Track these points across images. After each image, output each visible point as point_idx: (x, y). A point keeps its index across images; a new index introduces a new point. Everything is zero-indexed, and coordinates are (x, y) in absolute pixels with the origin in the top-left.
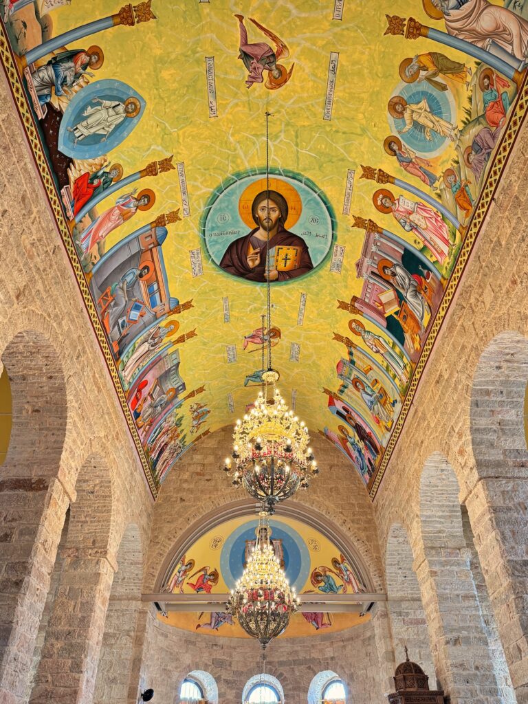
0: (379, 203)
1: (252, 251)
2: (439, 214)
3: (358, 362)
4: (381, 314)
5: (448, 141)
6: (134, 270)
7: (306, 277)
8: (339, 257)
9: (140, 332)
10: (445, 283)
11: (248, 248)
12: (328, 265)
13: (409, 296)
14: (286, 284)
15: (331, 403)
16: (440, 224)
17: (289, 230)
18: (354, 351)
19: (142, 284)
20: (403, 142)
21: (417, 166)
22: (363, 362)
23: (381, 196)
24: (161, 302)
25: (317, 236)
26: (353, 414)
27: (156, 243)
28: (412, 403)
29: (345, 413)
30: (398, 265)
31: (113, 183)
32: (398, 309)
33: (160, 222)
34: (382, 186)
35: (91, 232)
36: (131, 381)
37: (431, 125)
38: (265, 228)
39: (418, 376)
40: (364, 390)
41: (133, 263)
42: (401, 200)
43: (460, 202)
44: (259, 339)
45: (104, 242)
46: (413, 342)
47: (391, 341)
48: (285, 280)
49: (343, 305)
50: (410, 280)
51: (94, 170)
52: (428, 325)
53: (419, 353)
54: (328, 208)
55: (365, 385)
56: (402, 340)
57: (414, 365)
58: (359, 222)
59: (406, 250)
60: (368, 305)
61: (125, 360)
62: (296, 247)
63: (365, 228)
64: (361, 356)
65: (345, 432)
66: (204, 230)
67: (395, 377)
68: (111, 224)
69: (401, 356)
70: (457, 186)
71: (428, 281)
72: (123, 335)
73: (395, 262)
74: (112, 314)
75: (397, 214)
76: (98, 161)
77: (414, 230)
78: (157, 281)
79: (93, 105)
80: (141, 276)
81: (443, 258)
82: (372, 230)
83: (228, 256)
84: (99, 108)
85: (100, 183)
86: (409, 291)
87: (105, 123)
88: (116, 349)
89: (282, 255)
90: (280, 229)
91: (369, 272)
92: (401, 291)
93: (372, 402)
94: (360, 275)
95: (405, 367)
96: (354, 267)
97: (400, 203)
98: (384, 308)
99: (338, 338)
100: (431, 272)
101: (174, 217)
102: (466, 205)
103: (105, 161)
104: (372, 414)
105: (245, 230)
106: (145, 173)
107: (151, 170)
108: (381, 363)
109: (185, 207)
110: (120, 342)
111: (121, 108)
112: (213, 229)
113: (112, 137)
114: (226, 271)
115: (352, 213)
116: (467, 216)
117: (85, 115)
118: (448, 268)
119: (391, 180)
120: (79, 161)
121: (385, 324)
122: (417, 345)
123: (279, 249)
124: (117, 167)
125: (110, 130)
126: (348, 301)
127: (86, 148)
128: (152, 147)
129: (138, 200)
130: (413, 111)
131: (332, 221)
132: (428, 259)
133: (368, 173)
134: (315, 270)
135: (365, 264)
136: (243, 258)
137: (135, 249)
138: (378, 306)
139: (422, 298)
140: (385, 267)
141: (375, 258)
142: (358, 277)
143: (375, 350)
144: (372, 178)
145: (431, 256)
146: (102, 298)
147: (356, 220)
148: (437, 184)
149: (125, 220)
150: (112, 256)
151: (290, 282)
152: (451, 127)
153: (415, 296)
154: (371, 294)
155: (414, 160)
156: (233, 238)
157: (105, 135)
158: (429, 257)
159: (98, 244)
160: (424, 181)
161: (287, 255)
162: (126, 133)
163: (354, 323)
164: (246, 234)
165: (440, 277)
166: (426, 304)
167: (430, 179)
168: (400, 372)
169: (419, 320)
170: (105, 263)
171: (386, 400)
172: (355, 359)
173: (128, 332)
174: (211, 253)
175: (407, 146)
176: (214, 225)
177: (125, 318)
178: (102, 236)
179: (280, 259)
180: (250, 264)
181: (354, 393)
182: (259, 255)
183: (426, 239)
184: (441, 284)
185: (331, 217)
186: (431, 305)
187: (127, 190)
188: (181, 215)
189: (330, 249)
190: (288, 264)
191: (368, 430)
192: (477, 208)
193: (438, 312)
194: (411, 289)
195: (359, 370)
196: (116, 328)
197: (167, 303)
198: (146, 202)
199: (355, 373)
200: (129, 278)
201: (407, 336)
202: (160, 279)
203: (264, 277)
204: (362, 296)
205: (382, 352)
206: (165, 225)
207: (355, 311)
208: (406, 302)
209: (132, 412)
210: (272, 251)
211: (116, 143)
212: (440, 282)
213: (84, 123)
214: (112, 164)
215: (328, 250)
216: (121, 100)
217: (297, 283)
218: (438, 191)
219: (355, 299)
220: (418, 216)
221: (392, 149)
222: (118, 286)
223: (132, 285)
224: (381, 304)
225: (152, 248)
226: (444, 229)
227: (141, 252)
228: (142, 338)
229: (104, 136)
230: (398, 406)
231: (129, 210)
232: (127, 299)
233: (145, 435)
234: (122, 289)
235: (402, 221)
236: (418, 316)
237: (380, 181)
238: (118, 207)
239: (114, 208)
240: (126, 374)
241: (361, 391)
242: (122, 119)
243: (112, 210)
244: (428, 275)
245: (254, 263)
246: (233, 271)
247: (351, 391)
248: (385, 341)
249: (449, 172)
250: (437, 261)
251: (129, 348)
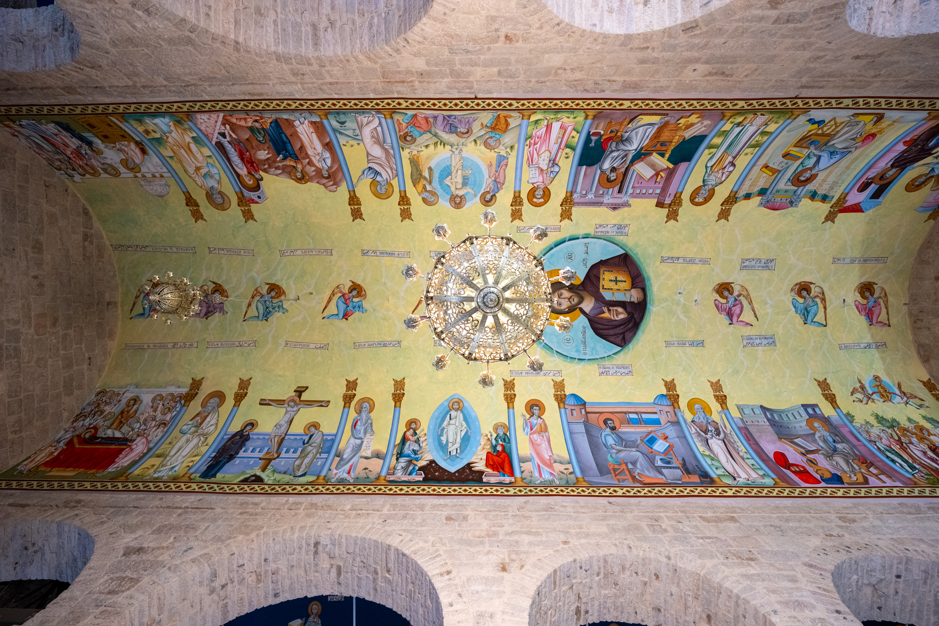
0: (542, 200)
1: (606, 315)
2: (528, 142)
3: (761, 184)
4: (671, 173)
5: (464, 154)
6: (603, 434)
7: (639, 259)
8: (608, 229)
9: (689, 444)
10: (591, 113)
11: (603, 318)
12: (620, 239)
13: (633, 147)
14: (649, 280)
15: (856, 208)
16: (537, 140)
17: (582, 280)
18: (742, 193)
19: (624, 430)
20: (482, 192)
21: (497, 174)
22: (758, 177)
23: (535, 200)
24: (656, 413)
25: (587, 253)
26: (871, 174)
27: (582, 407)
28: (796, 98)
29: (873, 188)
30: (601, 168)
31: (508, 434)
32: (655, 154)
33: (561, 399)
34: (525, 201)
35: (539, 466)
36: (761, 473)
37: (460, 172)
38: (580, 302)
39: (741, 104)
40: (810, 169)
41: (595, 433)
42: (533, 181)
43: (504, 126)
44: (733, 309)
45: (558, 456)
46: (692, 125)
47: (707, 151)
48: (643, 280)
49: (673, 215)
50: (612, 151)
51: (489, 447)
52: (656, 114)
53: (703, 113)
54: (557, 245)
55: (799, 170)
56: (698, 140)
57: (728, 114)
58: (566, 215)
59: (580, 164)
60: (664, 190)
61: (720, 472)
62: (601, 272)
63: (570, 208)
64: (747, 183)
65: (922, 180)
66: (579, 359)
67: (763, 133)
68: (543, 445)
69: (726, 134)
70: (493, 135)
71: (602, 132)
72: (680, 466)
73: (599, 172)
74: (643, 471)
75: (547, 182)
76: (483, 441)
77: (556, 162)
78: (625, 413)
79: (441, 435)
80: (613, 429)
81: (567, 125)
82: (571, 201)
83: (612, 339)
84: (445, 430)
85: (502, 445)
86: (626, 148)
87: (458, 428)
88: (695, 479)
89: (612, 285)
90: (581, 288)
91: (620, 195)
92: (630, 157)
93: (832, 153)
94: (627, 204)
95: (739, 124)
96: (617, 212)
97: (535, 181)
98: (662, 171)
99: (724, 214)
100: (589, 132)
101: (559, 386)
102: (502, 120)
103: (487, 436)
104: (856, 148)
105: (583, 321)
106: (511, 405)
107: (510, 399)
108: (750, 157)
109: (551, 374)
110: (687, 471)
111: (453, 413)
112: (578, 351)
113: (471, 425)
114: (630, 341)
115: (557, 223)
116: (510, 117)
117: (445, 442)
118: (572, 116)
119: (517, 194)
120: (474, 458)
121: (683, 166)
122: (693, 119)
123: (603, 288)
124: (496, 427)
125: (465, 425)
126: (665, 211)
127: (468, 448)
128: (491, 394)
129: (532, 415)
130: (456, 189)
131: (569, 240)
132: (578, 140)
133: (516, 215)
134: (628, 250)
135: (612, 201)
136: (614, 323)
137: (581, 428)
138: (662, 177)
139: (626, 132)
140: (609, 180)
141: (601, 192)
142: (630, 206)
143: (731, 168)
144: (520, 211)
145: (573, 137)
146: (616, 476)
147: (564, 219)
148: (503, 153)
149: (546, 430)
150: (576, 452)
151: (645, 276)
152: (453, 156)
153: (628, 140)
154: (647, 189)
155: (493, 179)
156: (590, 332)
157: (467, 431)
158: (576, 139)
159: (555, 462)
160: (507, 165)
161: (611, 281)
162: (473, 414)
163: (697, 200)
164: (586, 320)
165: (589, 122)
166: (630, 125)
167: (502, 161)
168: (752, 129)
169: (656, 127)
170: (579, 461)
171: (817, 135)
172: (756, 189)
173: (680, 459)
174: (606, 355)
175: (484, 187)
176: (574, 350)
177: (658, 458)
178: (550, 456)
179: (616, 287)
180: (621, 317)
181: (824, 181)
182: (610, 308)
183: (559, 148)
184: (595, 117)
185: (564, 242)
186: (628, 120)
187: (519, 422)
188: (558, 379)
189: (601, 239)
190: (623, 279)
191: (901, 147)
192: (494, 109)
193: (629, 109)
194: (622, 147)
195: (775, 182)
196: (664, 471)
197: (660, 408)
198: (538, 408)
199: (783, 184)
200: (610, 441)
201: (688, 134)
202: (624, 410)
203: (639, 303)
204: (654, 198)
205: (730, 159)
206: (565, 395)
207: (677, 201)
208: (642, 148)
209: (823, 484)
210: (608, 296)
211: (477, 423)
212: (593, 119)
213: (450, 445)
214: (492, 431)
215: (601, 241)
216: (447, 413)
217: (647, 269)
218: (508, 150)
219: (660, 204)
220: (541, 162)
221: (491, 200)
222: (614, 455)
223: (620, 439)
224: (657, 174)
225: (585, 410)
226: (538, 133)
227: (587, 424)
228: (699, 444)
229: (467, 433)
230: (817, 115)
231: (538, 425)
232: (634, 449)
233: (889, 477)
234: (619, 451)
235: (552, 176)
236: (651, 131)
237: (521, 203)
238: (531, 434)
239: (530, 438)
240: (743, 475)
241: (814, 172)
242: (461, 415)
243: (532, 442)
244: (595, 134)
245: (621, 313)
246: (631, 334)
247: (821, 185)
248: (711, 158)
249: (487, 145)
250: (574, 129)
251: (706, 464)
